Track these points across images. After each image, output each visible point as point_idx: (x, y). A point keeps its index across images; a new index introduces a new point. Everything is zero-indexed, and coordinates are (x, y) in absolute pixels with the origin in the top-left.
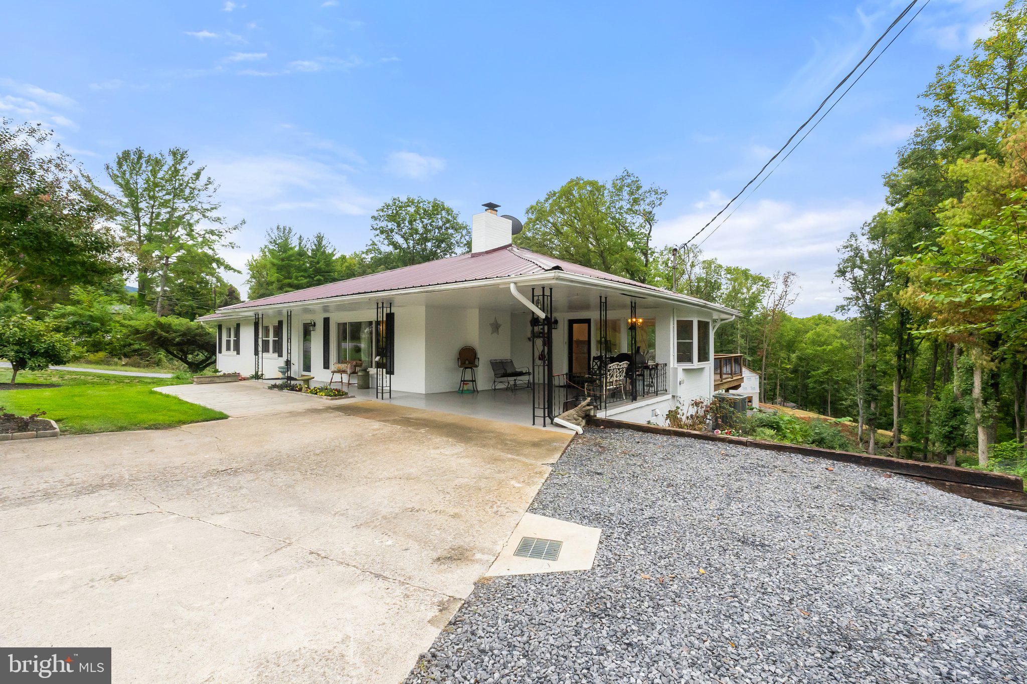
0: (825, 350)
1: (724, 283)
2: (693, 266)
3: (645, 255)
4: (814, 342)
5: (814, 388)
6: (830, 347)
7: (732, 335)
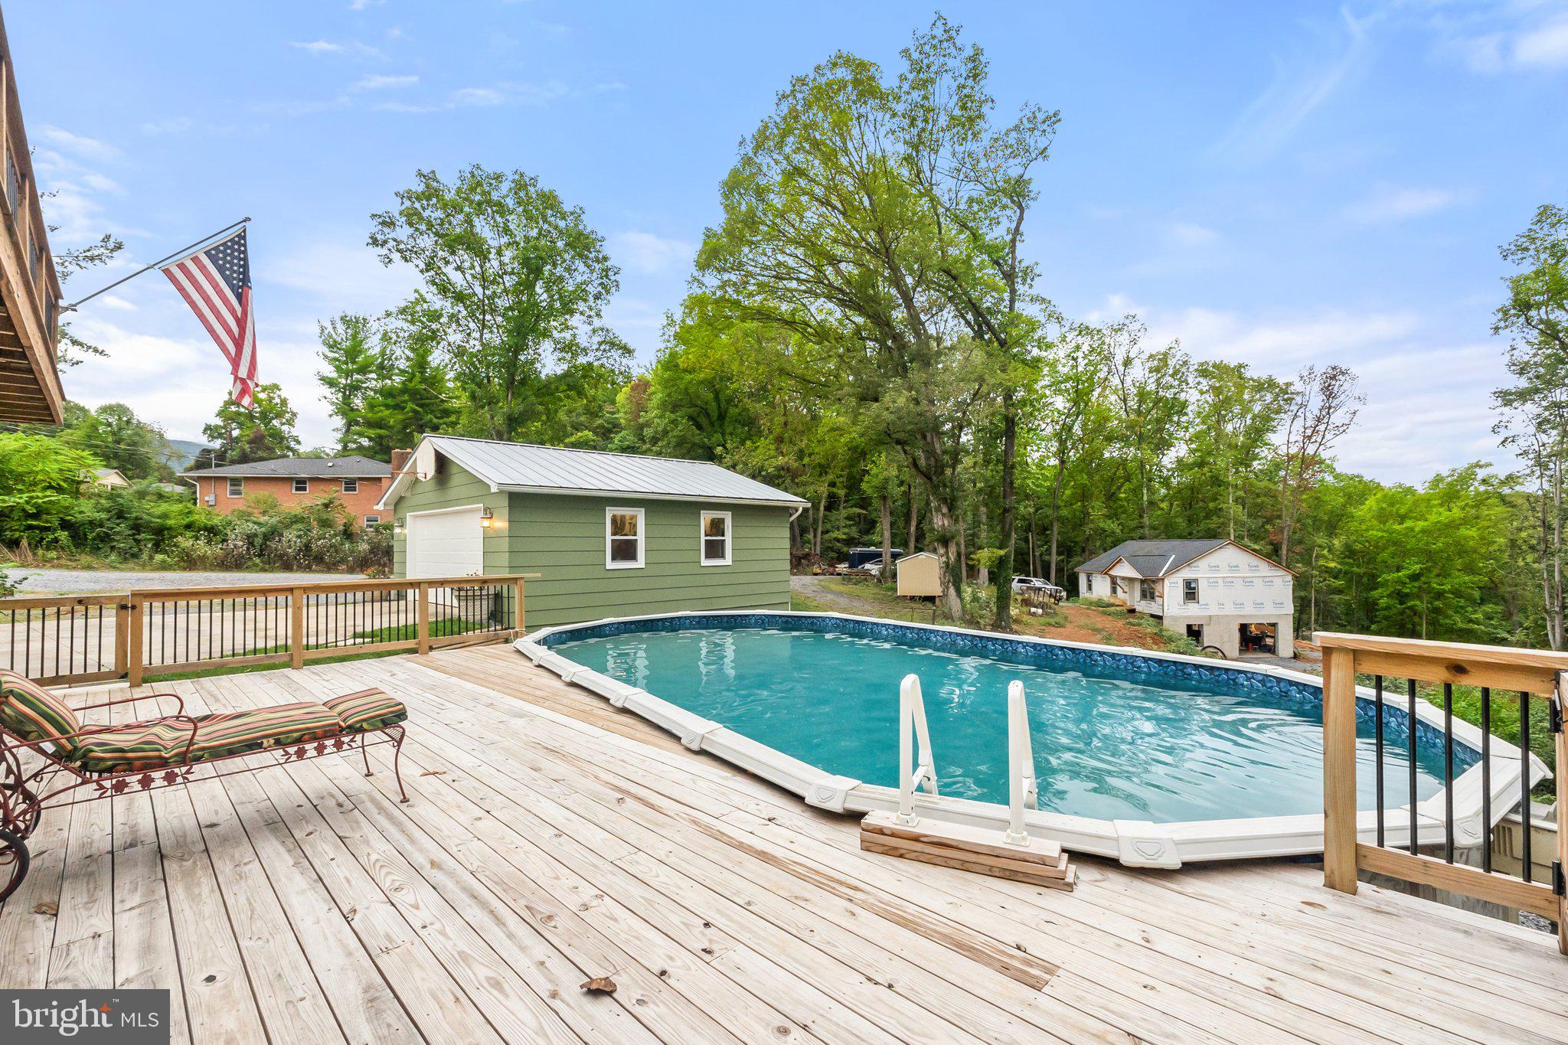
0: (1412, 529)
1: (1192, 399)
2: (1127, 362)
3: (1009, 277)
4: (1382, 517)
5: (1388, 608)
6: (1421, 524)
7: (1215, 499)
